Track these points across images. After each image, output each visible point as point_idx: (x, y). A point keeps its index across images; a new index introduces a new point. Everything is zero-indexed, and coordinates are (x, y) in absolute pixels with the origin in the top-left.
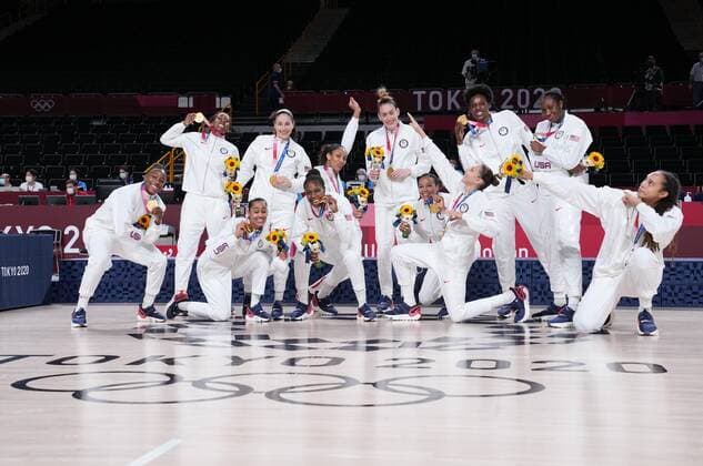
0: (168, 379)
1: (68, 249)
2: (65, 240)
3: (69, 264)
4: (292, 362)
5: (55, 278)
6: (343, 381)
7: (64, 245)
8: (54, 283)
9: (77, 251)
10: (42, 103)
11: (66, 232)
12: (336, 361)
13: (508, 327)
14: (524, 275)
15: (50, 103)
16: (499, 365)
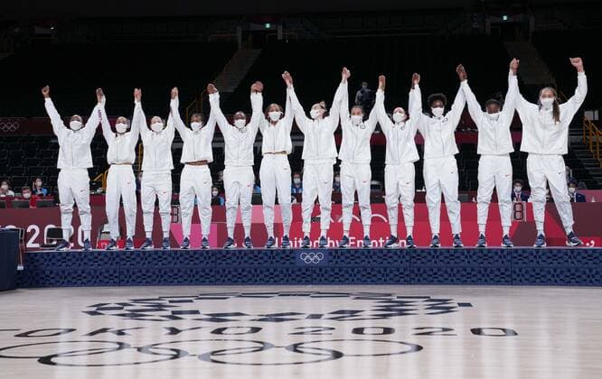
0: (118, 346)
1: (30, 245)
2: (28, 236)
3: (32, 255)
4: (219, 331)
5: (20, 268)
6: (262, 346)
7: (27, 240)
8: (19, 271)
9: (37, 245)
10: (9, 125)
11: (29, 230)
12: (256, 330)
13: (393, 302)
14: (404, 260)
15: (16, 126)
16: (388, 331)
